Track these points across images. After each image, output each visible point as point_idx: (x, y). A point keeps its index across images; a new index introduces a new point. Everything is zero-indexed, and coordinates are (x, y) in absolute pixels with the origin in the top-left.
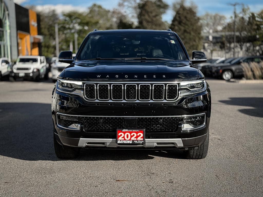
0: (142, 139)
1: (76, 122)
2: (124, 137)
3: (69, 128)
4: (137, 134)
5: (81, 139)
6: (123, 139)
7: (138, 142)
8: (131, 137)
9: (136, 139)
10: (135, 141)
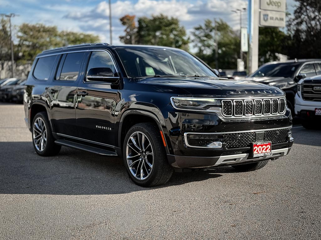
0: (270, 151)
1: (216, 140)
2: (257, 151)
3: (208, 147)
4: (266, 146)
5: (221, 157)
6: (257, 152)
7: (267, 154)
8: (263, 149)
9: (265, 151)
10: (266, 154)
